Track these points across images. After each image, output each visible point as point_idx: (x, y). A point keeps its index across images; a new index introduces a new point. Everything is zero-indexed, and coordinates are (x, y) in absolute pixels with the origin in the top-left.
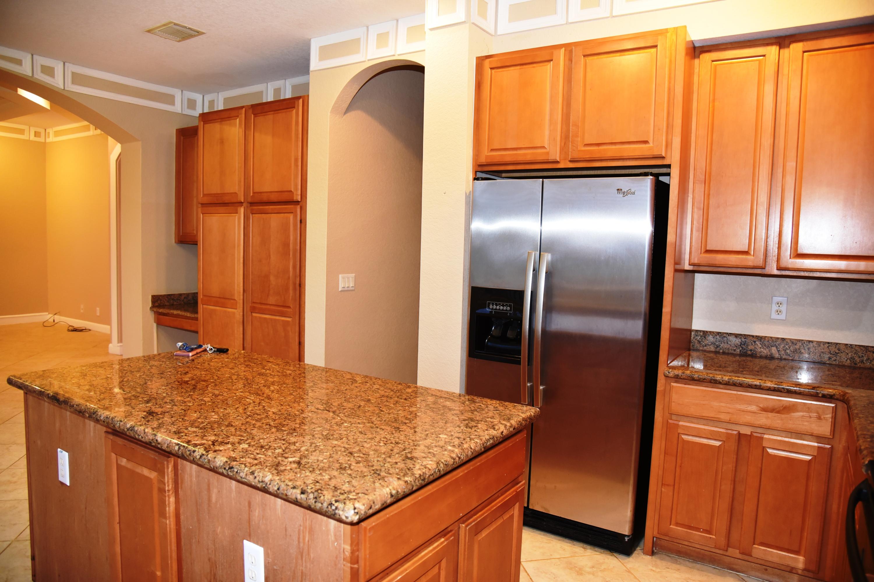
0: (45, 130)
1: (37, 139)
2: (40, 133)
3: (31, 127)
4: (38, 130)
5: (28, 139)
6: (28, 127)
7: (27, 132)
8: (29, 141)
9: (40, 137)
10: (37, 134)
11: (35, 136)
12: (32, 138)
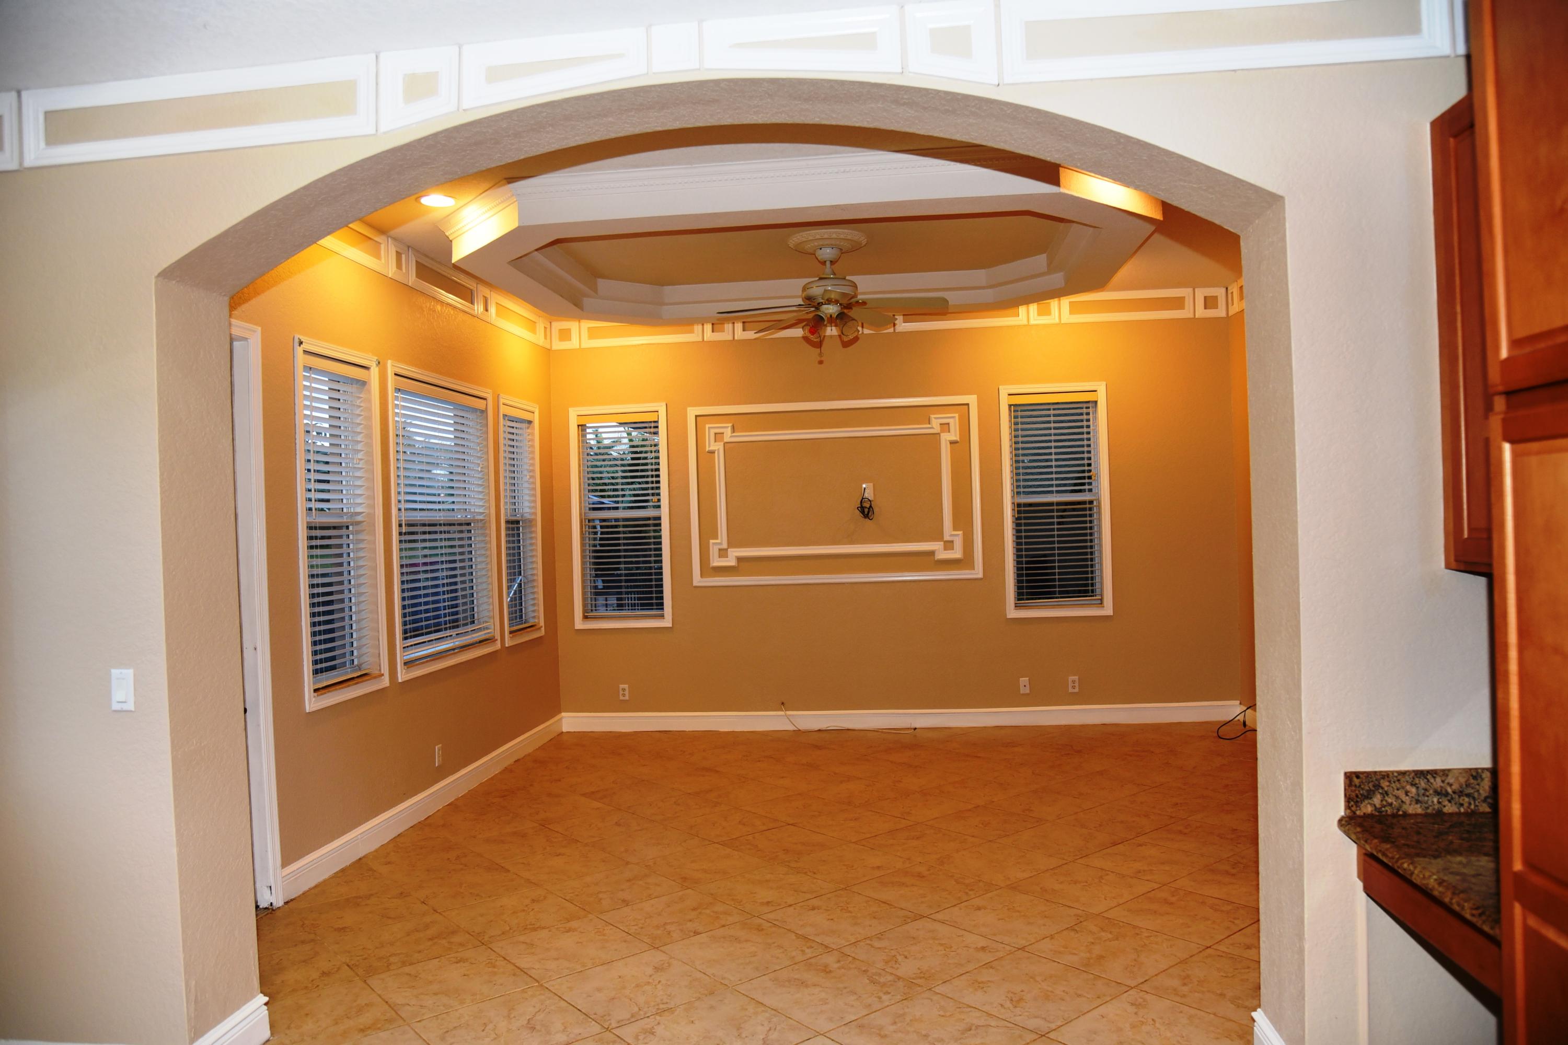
0: (1227, 288)
1: (1211, 313)
2: (1215, 298)
3: (1196, 290)
4: (1211, 292)
5: (1191, 316)
6: (1190, 290)
7: (1188, 303)
8: (1194, 319)
9: (1215, 306)
10: (1210, 302)
11: (1205, 308)
12: (1201, 312)
